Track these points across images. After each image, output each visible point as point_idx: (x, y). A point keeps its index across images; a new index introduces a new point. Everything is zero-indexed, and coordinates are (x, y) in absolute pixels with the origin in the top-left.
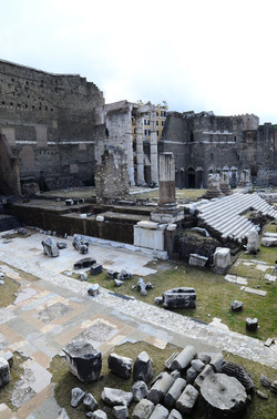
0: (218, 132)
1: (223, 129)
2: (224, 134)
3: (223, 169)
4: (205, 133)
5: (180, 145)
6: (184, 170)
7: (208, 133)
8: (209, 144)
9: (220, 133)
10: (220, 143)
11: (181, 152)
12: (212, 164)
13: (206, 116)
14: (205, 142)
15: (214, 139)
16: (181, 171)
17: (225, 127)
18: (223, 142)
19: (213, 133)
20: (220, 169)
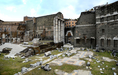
1: (113, 12)
2: (113, 14)
3: (113, 39)
4: (96, 18)
5: (90, 26)
6: (95, 38)
7: (100, 17)
8: (101, 23)
9: (110, 15)
10: (110, 21)
11: (92, 30)
12: (104, 36)
13: (97, 8)
14: (97, 23)
15: (105, 20)
16: (92, 39)
17: (114, 10)
18: (113, 21)
19: (104, 16)
20: (111, 39)
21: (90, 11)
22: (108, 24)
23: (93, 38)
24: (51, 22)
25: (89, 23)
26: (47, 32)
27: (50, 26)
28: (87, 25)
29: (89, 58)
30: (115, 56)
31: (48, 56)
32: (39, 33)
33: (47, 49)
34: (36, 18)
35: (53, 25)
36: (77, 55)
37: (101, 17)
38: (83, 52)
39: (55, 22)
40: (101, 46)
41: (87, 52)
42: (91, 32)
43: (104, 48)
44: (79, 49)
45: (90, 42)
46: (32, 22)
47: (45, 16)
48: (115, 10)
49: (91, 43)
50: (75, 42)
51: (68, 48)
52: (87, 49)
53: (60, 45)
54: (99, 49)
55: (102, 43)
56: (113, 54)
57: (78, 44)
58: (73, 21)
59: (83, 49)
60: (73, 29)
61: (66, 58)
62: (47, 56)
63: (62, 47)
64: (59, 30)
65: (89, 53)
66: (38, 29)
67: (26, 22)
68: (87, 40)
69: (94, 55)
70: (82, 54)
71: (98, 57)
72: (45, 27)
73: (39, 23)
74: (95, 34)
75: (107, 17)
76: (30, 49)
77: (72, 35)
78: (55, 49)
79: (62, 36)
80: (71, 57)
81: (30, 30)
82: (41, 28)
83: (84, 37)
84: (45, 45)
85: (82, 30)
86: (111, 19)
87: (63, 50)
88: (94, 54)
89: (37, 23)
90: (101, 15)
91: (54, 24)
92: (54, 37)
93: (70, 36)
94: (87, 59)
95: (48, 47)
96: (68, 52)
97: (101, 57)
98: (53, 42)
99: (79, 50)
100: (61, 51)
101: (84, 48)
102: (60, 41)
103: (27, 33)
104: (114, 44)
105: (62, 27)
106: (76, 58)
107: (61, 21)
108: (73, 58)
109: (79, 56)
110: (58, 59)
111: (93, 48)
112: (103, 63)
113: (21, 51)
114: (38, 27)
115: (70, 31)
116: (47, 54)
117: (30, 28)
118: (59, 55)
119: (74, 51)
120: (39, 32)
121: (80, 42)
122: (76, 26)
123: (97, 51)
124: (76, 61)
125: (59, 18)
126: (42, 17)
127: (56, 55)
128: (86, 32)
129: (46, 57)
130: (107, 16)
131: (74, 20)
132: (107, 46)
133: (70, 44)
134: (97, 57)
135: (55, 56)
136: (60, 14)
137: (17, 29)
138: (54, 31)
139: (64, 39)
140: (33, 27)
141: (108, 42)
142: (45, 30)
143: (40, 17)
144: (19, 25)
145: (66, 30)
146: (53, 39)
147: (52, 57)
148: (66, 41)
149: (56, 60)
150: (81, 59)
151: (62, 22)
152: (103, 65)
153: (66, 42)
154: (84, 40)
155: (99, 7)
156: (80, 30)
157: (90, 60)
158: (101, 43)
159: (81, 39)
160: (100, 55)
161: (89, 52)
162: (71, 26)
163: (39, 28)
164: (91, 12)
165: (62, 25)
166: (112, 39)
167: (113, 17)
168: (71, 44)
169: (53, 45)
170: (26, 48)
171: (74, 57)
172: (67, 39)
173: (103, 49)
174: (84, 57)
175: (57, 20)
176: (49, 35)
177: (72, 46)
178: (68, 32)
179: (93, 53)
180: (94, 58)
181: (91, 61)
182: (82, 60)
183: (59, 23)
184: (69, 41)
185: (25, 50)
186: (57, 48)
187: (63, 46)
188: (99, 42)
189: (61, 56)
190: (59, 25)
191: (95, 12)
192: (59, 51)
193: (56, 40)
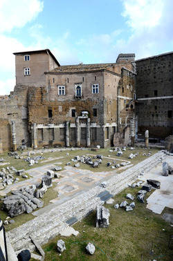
67: (134, 65)
117: (159, 88)
137: (119, 87)
144: (122, 76)
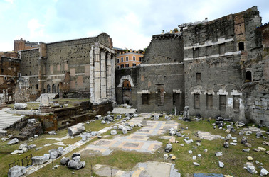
0: (210, 43)
1: (217, 37)
2: (218, 43)
3: (218, 94)
4: (185, 48)
5: (170, 66)
6: (181, 93)
7: (191, 47)
8: (194, 61)
9: (212, 44)
10: (213, 56)
11: (175, 73)
12: (199, 87)
13: (186, 28)
14: (185, 59)
15: (201, 54)
16: (175, 94)
17: (219, 34)
18: (218, 55)
19: (200, 46)
20: (214, 93)
21: (171, 32)
22: (208, 61)
23: (178, 91)
24: (83, 54)
25: (170, 59)
26: (75, 78)
27: (81, 64)
28: (164, 64)
29: (171, 135)
30: (221, 128)
31: (78, 134)
32: (54, 81)
33: (74, 119)
34: (47, 45)
35: (88, 63)
36: (143, 129)
37: (195, 47)
38: (157, 122)
39: (94, 55)
40: (194, 108)
41: (165, 122)
42: (174, 79)
43: (201, 113)
44: (148, 116)
45: (172, 100)
46: (36, 53)
47: (69, 41)
48: (222, 35)
49: (174, 102)
50: (140, 100)
51: (124, 116)
52: (166, 116)
53: (106, 108)
54: (190, 115)
55: (197, 102)
56: (217, 124)
57: (145, 106)
58: (135, 55)
59: (157, 115)
60: (135, 72)
61: (119, 138)
62: (74, 135)
63: (109, 112)
64: (103, 74)
65: (170, 125)
66: (52, 72)
67: (20, 53)
68: (166, 95)
69: (181, 129)
70: (154, 127)
71: (189, 132)
72: (69, 67)
73: (54, 58)
74: (181, 83)
75: (206, 47)
76: (32, 120)
77: (132, 85)
78: (93, 117)
79: (109, 87)
80: (131, 135)
81: (31, 74)
82: (59, 68)
83: (159, 91)
84: (70, 109)
85: (154, 74)
86: (214, 53)
87: (112, 120)
88: (179, 125)
89: (50, 58)
90: (194, 42)
91: (91, 60)
92: (92, 90)
93: (127, 87)
94: (166, 137)
95: (76, 114)
96: (123, 123)
97: (195, 132)
98: (89, 102)
99: (148, 119)
100: (109, 122)
101: (159, 114)
102: (105, 100)
103: (23, 81)
104: (220, 104)
105: (110, 68)
106: (141, 137)
107: (107, 52)
108: (136, 137)
109: (148, 131)
110: (102, 140)
111: (178, 114)
112: (199, 144)
113: (8, 126)
114: (51, 67)
115: (129, 77)
116: (74, 129)
117: (32, 70)
118: (102, 131)
119: (136, 121)
120: (55, 78)
121: (150, 101)
122: (142, 65)
123: (186, 119)
124: (143, 144)
125: (102, 47)
126: (62, 42)
127: (96, 132)
128: (163, 79)
129: (72, 137)
130: (206, 44)
131: (137, 52)
132: (207, 109)
133: (129, 107)
134: (186, 131)
135: (94, 133)
136: (104, 36)
138: (91, 77)
139: (114, 96)
140: (40, 67)
141: (207, 99)
142: (69, 73)
143: (56, 43)
144: (2, 61)
145: (119, 73)
146: (88, 95)
147: (87, 137)
148: (120, 100)
149: (95, 142)
150: (152, 138)
151: (109, 56)
152: (198, 148)
153: (120, 102)
154: (158, 96)
155: (190, 26)
156: (151, 74)
157: (172, 139)
158: (194, 103)
159: (151, 94)
160: (192, 127)
161: (171, 121)
162: (131, 66)
163: (54, 69)
164: (174, 35)
165: (109, 63)
166: (216, 92)
167: (217, 48)
168: (131, 105)
169: (88, 109)
170: (22, 117)
171: (137, 133)
172: (121, 95)
173: (199, 116)
174: (160, 132)
175: (97, 51)
176: (78, 86)
177: (133, 111)
178: (124, 77)
179: (177, 124)
180: (180, 135)
181: (174, 141)
182: (154, 140)
183: (103, 57)
184: (125, 98)
185: (17, 123)
186: (99, 116)
187: (111, 110)
188: (189, 100)
189: (108, 133)
190: (103, 62)
191: (182, 35)
192: (104, 122)
193: (96, 97)
